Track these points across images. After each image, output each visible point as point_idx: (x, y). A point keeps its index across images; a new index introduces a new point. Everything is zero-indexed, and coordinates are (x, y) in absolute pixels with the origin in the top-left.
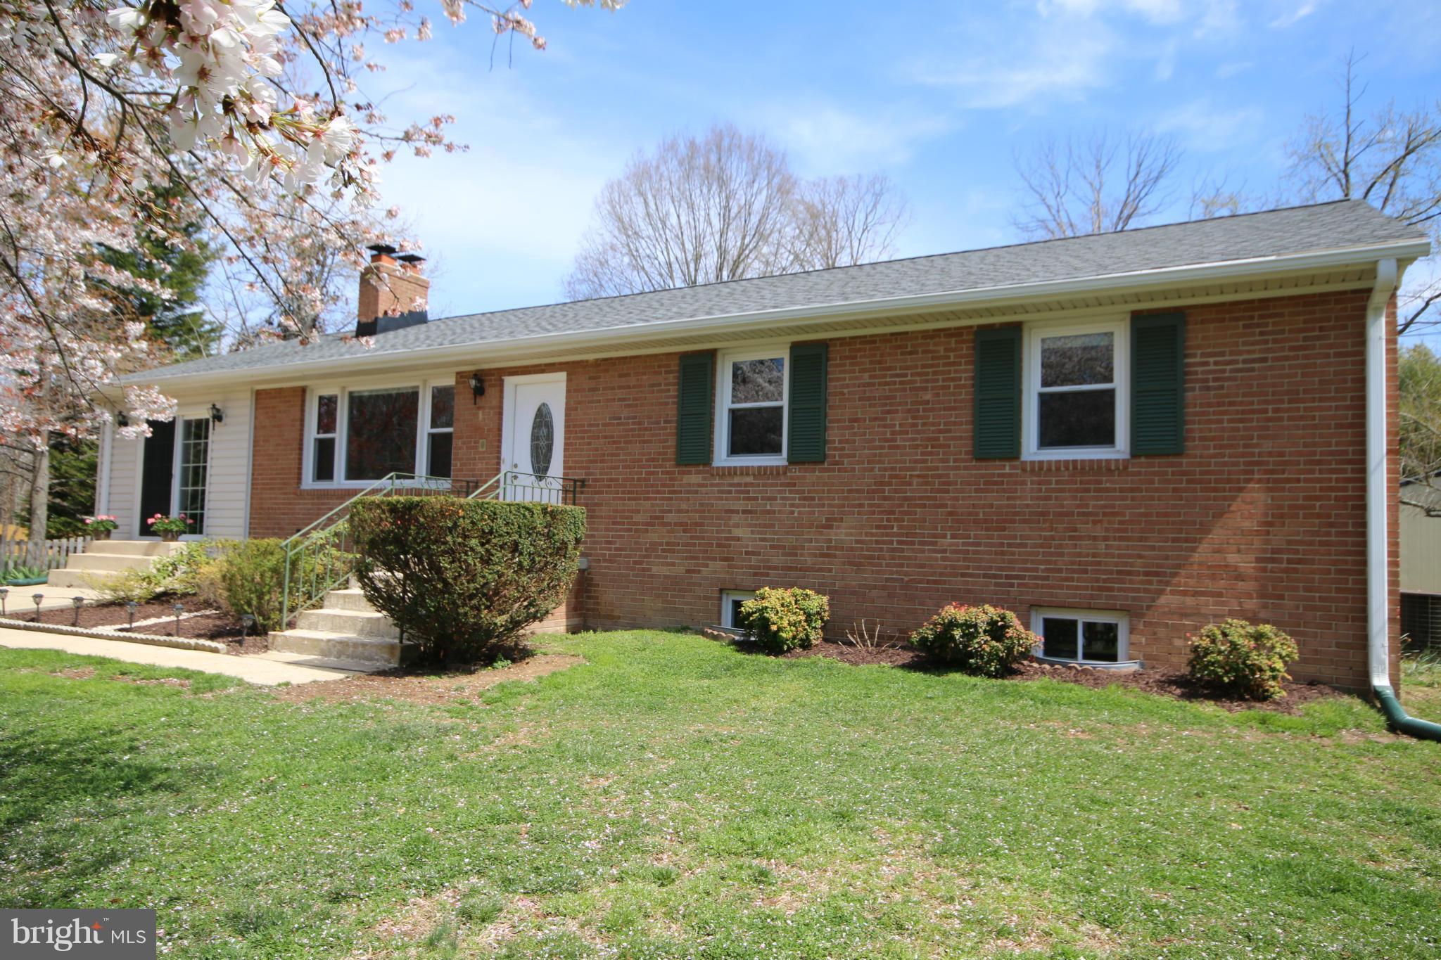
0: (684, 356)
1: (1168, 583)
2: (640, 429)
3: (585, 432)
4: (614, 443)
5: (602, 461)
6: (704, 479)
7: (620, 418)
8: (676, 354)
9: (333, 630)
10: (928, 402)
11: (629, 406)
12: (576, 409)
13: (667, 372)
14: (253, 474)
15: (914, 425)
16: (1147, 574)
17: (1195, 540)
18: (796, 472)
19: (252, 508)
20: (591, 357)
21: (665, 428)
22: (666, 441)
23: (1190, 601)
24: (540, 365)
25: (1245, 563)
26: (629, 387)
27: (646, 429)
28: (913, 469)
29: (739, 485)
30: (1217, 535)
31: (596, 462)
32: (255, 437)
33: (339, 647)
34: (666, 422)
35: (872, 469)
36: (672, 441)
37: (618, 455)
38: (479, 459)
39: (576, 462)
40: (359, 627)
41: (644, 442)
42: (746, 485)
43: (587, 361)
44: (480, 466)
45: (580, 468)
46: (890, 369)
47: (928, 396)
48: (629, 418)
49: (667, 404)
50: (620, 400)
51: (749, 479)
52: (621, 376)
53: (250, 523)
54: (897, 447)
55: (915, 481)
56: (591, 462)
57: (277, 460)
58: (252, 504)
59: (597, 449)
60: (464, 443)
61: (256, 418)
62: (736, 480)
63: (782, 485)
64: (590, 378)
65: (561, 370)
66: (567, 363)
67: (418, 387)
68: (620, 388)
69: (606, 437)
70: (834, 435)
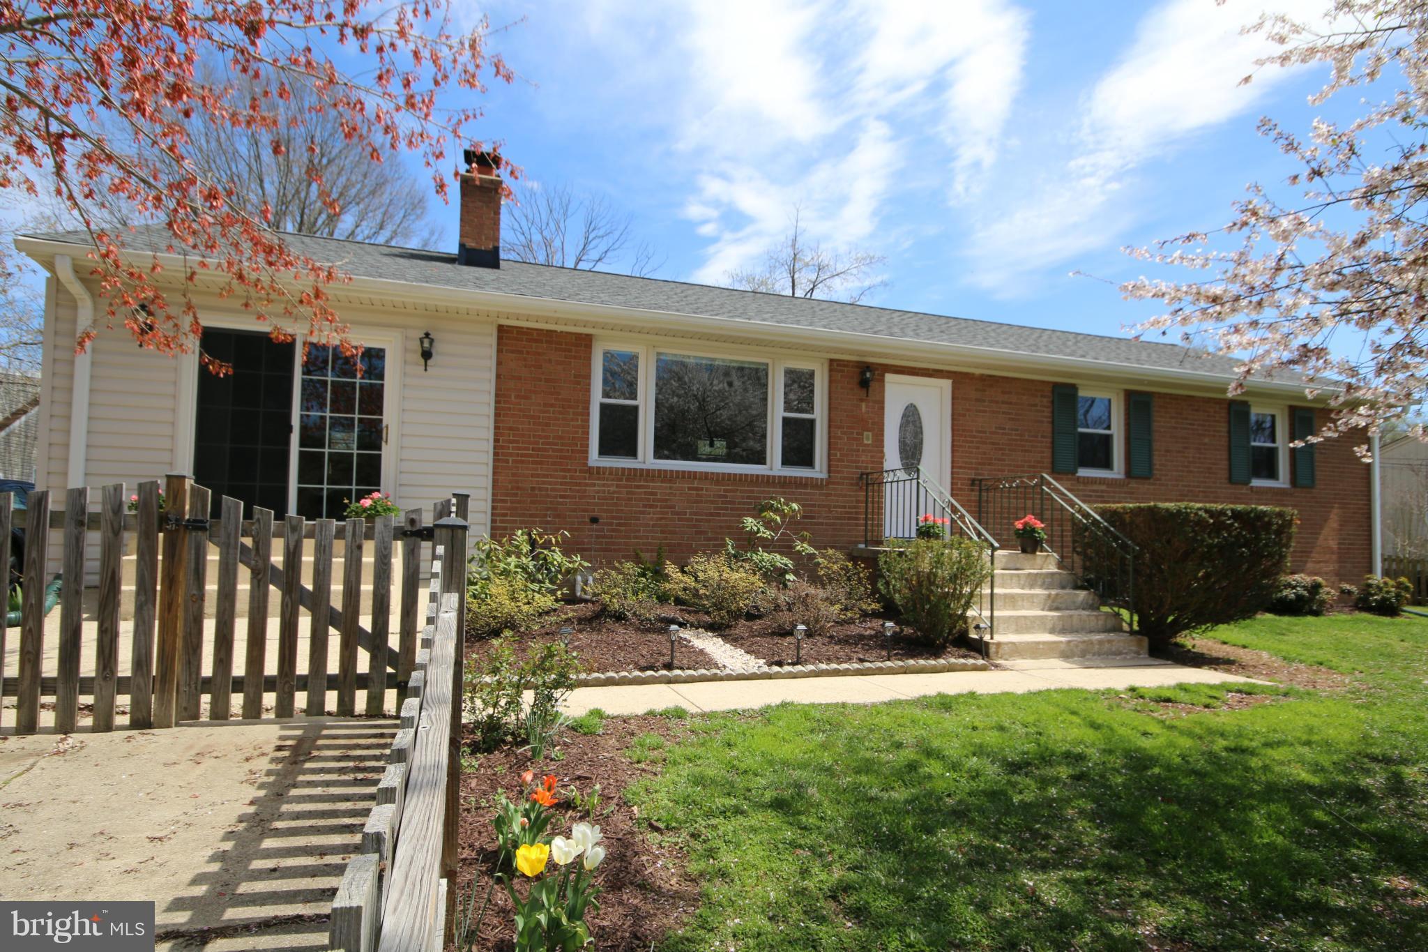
0: (1056, 386)
1: (1308, 557)
2: (1021, 440)
3: (975, 437)
4: (1001, 449)
5: (989, 464)
6: (1072, 485)
7: (1004, 429)
8: (1048, 383)
9: (1018, 631)
10: (1205, 444)
11: (1013, 419)
12: (964, 415)
13: (1042, 396)
14: (496, 441)
15: (1199, 458)
16: (1301, 552)
17: (1316, 534)
18: (1133, 484)
19: (494, 487)
20: (978, 371)
21: (1042, 442)
22: (1043, 452)
23: (1318, 566)
24: (928, 369)
25: (1333, 544)
26: (1011, 403)
27: (1027, 441)
28: (1198, 487)
29: (1097, 491)
30: (1325, 532)
31: (984, 464)
32: (498, 389)
33: (1082, 646)
34: (1042, 437)
35: (1178, 486)
36: (1048, 453)
37: (1004, 460)
38: (863, 451)
39: (966, 463)
40: (1049, 625)
41: (1026, 451)
42: (1102, 491)
43: (973, 374)
44: (863, 458)
45: (969, 468)
46: (1186, 419)
47: (1206, 440)
48: (1012, 430)
49: (1042, 422)
50: (1004, 413)
51: (1103, 487)
52: (1004, 393)
53: (493, 508)
54: (1191, 472)
55: (1201, 494)
56: (980, 464)
57: (548, 425)
58: (495, 482)
59: (985, 453)
60: (844, 433)
61: (499, 363)
62: (1095, 487)
63: (1125, 493)
64: (977, 390)
65: (948, 378)
66: (955, 373)
67: (767, 365)
68: (1003, 403)
69: (993, 444)
70: (1157, 460)
